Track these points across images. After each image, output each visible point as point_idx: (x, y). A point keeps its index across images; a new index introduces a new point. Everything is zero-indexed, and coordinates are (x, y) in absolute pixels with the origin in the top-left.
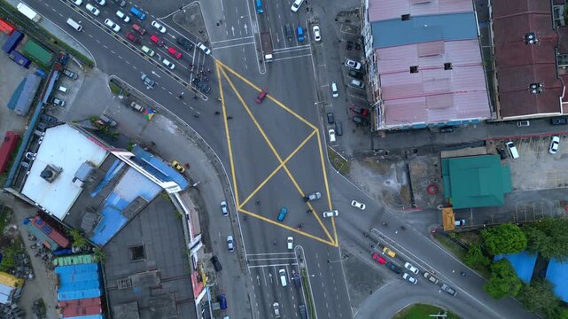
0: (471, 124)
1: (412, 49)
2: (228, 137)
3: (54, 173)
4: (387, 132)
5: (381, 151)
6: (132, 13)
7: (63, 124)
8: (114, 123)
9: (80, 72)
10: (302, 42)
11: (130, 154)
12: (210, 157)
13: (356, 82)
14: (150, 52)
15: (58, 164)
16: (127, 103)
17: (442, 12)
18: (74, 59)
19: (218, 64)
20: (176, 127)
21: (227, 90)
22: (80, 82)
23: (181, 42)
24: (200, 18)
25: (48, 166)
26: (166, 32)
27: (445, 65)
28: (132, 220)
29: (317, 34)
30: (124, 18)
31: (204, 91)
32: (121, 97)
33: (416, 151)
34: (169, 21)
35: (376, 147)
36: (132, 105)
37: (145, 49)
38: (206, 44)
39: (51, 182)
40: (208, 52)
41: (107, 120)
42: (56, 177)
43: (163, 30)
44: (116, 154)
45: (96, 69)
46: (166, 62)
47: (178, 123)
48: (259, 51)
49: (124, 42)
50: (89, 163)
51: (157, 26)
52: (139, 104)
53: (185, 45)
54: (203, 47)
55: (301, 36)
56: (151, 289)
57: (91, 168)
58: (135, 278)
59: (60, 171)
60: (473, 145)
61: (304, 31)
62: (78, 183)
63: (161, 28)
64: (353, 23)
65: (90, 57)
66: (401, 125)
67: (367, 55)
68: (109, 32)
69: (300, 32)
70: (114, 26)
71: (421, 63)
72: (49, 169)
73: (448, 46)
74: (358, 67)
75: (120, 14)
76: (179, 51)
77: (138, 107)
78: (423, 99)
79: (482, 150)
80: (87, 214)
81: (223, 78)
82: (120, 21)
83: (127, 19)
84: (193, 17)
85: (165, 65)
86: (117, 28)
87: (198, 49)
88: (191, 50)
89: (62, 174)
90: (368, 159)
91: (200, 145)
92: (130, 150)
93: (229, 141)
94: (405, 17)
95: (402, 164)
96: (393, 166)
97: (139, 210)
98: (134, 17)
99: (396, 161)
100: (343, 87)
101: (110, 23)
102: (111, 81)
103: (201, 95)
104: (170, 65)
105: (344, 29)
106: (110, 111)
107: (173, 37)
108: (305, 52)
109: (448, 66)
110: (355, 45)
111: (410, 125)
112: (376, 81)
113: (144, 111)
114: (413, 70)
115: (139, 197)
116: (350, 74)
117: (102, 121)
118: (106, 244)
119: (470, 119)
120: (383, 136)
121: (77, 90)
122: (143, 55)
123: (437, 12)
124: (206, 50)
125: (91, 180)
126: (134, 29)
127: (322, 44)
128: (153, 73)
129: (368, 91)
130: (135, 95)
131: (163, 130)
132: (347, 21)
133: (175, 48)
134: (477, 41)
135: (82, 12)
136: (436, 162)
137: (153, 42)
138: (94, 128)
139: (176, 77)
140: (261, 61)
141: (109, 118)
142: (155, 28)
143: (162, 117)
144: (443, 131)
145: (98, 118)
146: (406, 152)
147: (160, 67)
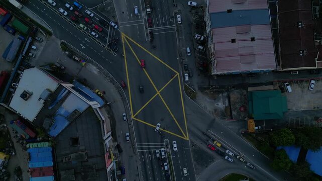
0: (265, 72)
1: (233, 29)
2: (128, 77)
3: (28, 95)
4: (217, 75)
5: (214, 86)
6: (75, 5)
7: (34, 67)
8: (63, 67)
9: (44, 38)
10: (171, 24)
11: (72, 85)
12: (117, 88)
13: (200, 47)
14: (84, 27)
15: (30, 90)
16: (70, 56)
17: (250, 8)
18: (41, 30)
19: (123, 35)
20: (99, 70)
21: (127, 50)
22: (44, 43)
23: (102, 22)
24: (113, 9)
25: (25, 91)
26: (94, 16)
27: (251, 38)
28: (72, 122)
29: (179, 19)
30: (70, 7)
31: (114, 51)
32: (67, 53)
33: (234, 87)
34: (95, 10)
35: (211, 84)
36: (73, 57)
37: (82, 26)
38: (116, 23)
39: (26, 100)
40: (116, 27)
41: (59, 65)
42: (29, 97)
43: (92, 15)
44: (64, 85)
45: (53, 36)
46: (93, 33)
47: (99, 68)
48: (146, 28)
49: (70, 21)
50: (48, 90)
51: (89, 12)
52: (77, 57)
53: (104, 24)
54: (113, 24)
56: (82, 162)
57: (49, 92)
58: (73, 156)
59: (31, 94)
60: (266, 84)
62: (42, 101)
63: (90, 14)
64: (199, 14)
65: (50, 30)
66: (225, 72)
67: (207, 32)
68: (61, 15)
70: (64, 12)
71: (238, 38)
72: (25, 93)
73: (253, 28)
74: (202, 39)
75: (68, 6)
76: (102, 28)
77: (77, 58)
78: (239, 58)
79: (271, 87)
80: (47, 119)
81: (125, 43)
82: (67, 9)
83: (71, 9)
84: (109, 8)
85: (93, 35)
86: (66, 13)
87: (112, 26)
88: (108, 27)
89: (33, 96)
90: (207, 91)
91: (112, 81)
92: (71, 83)
93: (128, 79)
94: (230, 11)
95: (225, 94)
96: (220, 95)
97: (75, 117)
98: (76, 8)
99: (222, 92)
100: (193, 50)
101: (62, 11)
102: (62, 43)
103: (113, 53)
104: (96, 35)
105: (194, 17)
106: (60, 61)
107: (98, 19)
108: (172, 29)
109: (253, 39)
110: (200, 26)
111: (231, 72)
112: (212, 47)
113: (80, 61)
114: (233, 41)
115: (76, 110)
116: (197, 43)
117: (56, 65)
118: (57, 136)
119: (265, 70)
120: (216, 78)
121: (42, 48)
122: (80, 29)
123: (247, 9)
125: (49, 99)
126: (75, 14)
127: (182, 25)
128: (86, 39)
129: (207, 53)
130: (75, 51)
131: (91, 72)
132: (196, 12)
133: (98, 26)
134: (270, 25)
135: (46, 4)
136: (245, 93)
137: (86, 22)
138: (51, 70)
139: (98, 42)
140: (147, 34)
141: (60, 64)
142: (87, 14)
143: (90, 64)
144: (249, 76)
145: (54, 64)
146: (228, 88)
147: (90, 36)
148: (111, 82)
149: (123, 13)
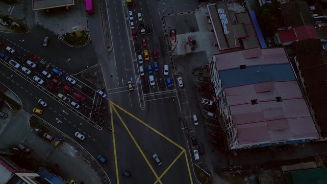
0: (300, 142)
1: (251, 87)
2: (116, 158)
4: (238, 151)
5: (235, 166)
6: (54, 72)
8: (28, 150)
9: (9, 113)
10: (171, 88)
11: (36, 175)
12: (101, 175)
13: (210, 114)
14: (63, 97)
16: (40, 135)
17: (268, 63)
18: (7, 103)
19: (111, 104)
20: (76, 151)
21: (117, 122)
22: (8, 120)
23: (86, 90)
24: (100, 75)
26: (76, 83)
27: (277, 98)
29: (181, 82)
30: (47, 75)
31: (99, 124)
32: (37, 130)
33: (262, 166)
34: (79, 77)
35: (231, 164)
36: (44, 136)
37: (60, 95)
38: (104, 90)
40: (104, 96)
41: (23, 147)
43: (74, 82)
45: (22, 110)
46: (74, 104)
47: (78, 149)
48: (141, 94)
49: (45, 91)
51: (70, 79)
52: (50, 135)
53: (88, 92)
54: (101, 93)
55: (169, 84)
60: (307, 160)
61: (172, 81)
63: (72, 81)
64: (204, 75)
65: (19, 102)
66: (250, 145)
67: (217, 95)
68: (36, 85)
69: (169, 81)
70: (39, 81)
71: (259, 98)
73: (277, 85)
74: (211, 103)
75: (45, 73)
76: (84, 96)
77: (48, 137)
78: (265, 124)
79: (312, 164)
81: (114, 114)
82: (44, 77)
83: (49, 76)
84: (95, 73)
85: (72, 106)
86: (42, 82)
87: (98, 94)
88: (93, 95)
90: (227, 174)
91: (94, 166)
92: (36, 172)
93: (116, 161)
94: (243, 67)
95: (252, 177)
96: (246, 179)
98: (54, 75)
99: (248, 175)
100: (201, 118)
101: (37, 79)
102: (32, 118)
103: (97, 127)
104: (76, 106)
105: (199, 79)
106: (26, 141)
107: (81, 87)
108: (172, 94)
109: (279, 99)
110: (207, 89)
111: (258, 144)
112: (226, 111)
113: (53, 139)
114: (254, 102)
116: (205, 109)
117: (19, 148)
119: (303, 139)
120: (236, 155)
121: (5, 126)
122: (57, 99)
123: (264, 64)
124: (103, 94)
126: (53, 82)
127: (184, 89)
128: (64, 111)
129: (220, 121)
130: (47, 128)
131: (66, 154)
132: (200, 74)
133: (81, 94)
134: (296, 82)
135: (19, 73)
136: (279, 176)
137: (66, 90)
138: (11, 154)
139: (79, 114)
140: (142, 101)
141: (25, 146)
142: (68, 81)
143: (67, 144)
144: (281, 149)
145: (16, 146)
146: (255, 168)
147: (69, 107)
148: (92, 167)
149: (112, 76)
